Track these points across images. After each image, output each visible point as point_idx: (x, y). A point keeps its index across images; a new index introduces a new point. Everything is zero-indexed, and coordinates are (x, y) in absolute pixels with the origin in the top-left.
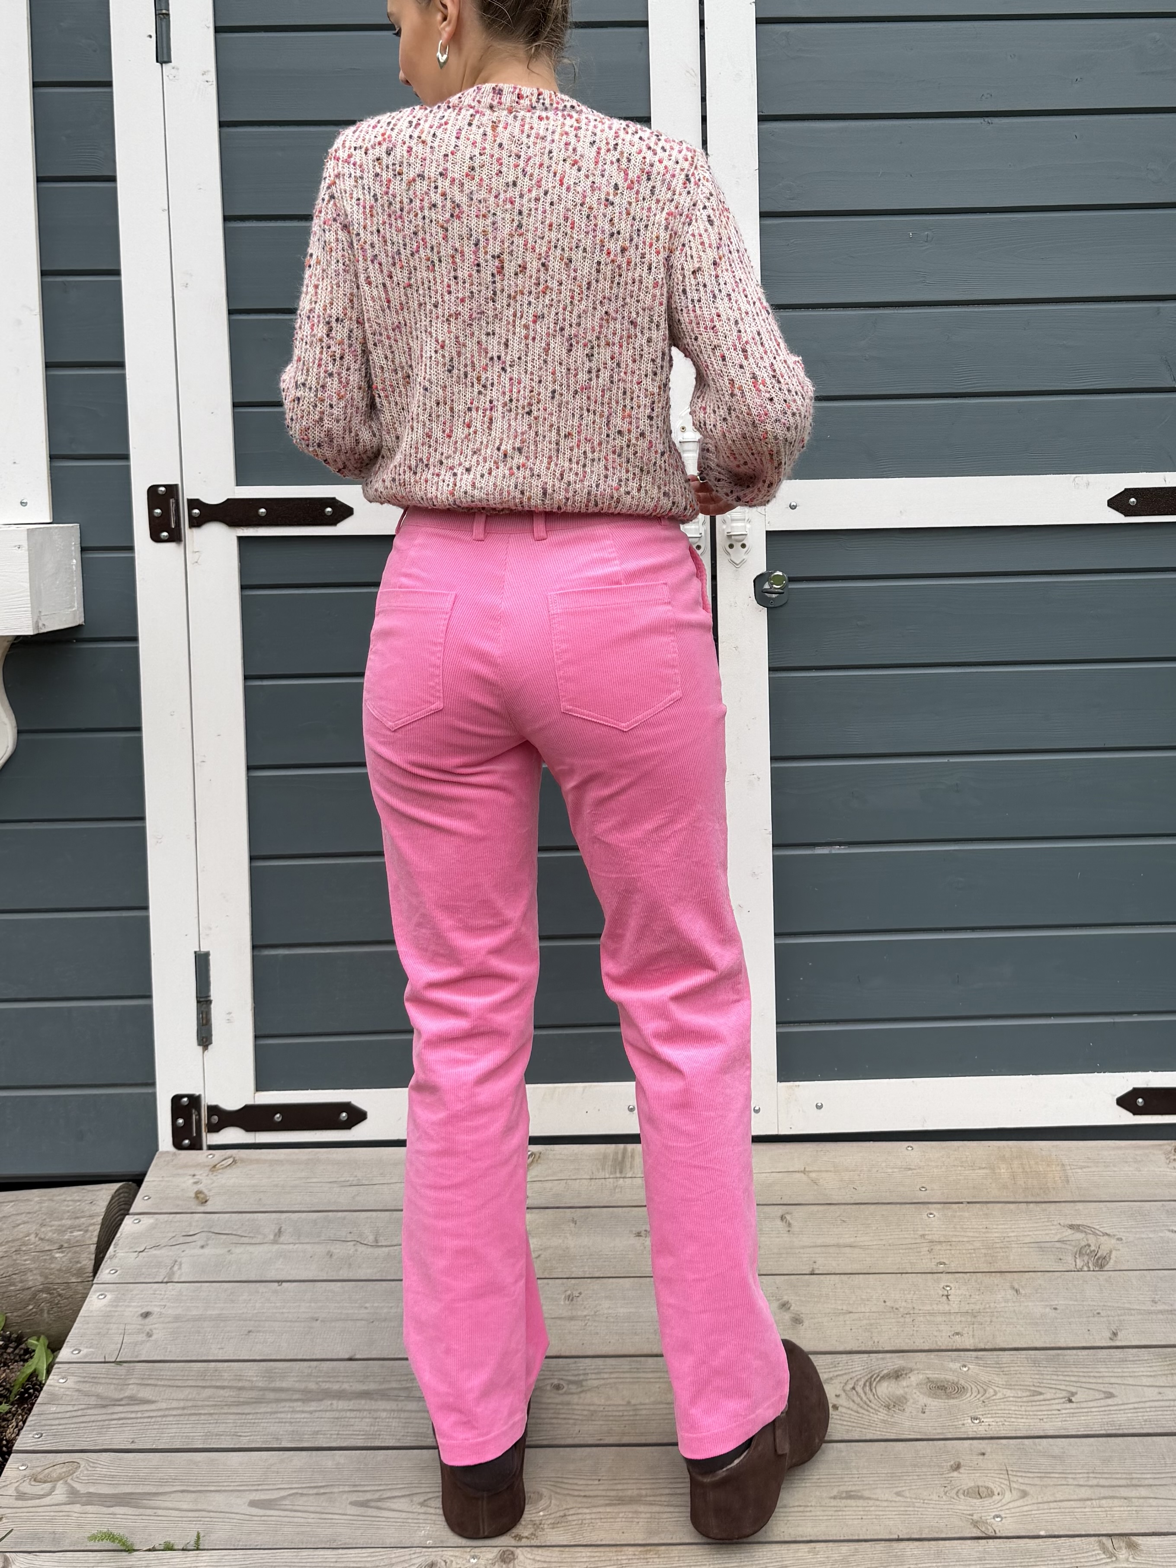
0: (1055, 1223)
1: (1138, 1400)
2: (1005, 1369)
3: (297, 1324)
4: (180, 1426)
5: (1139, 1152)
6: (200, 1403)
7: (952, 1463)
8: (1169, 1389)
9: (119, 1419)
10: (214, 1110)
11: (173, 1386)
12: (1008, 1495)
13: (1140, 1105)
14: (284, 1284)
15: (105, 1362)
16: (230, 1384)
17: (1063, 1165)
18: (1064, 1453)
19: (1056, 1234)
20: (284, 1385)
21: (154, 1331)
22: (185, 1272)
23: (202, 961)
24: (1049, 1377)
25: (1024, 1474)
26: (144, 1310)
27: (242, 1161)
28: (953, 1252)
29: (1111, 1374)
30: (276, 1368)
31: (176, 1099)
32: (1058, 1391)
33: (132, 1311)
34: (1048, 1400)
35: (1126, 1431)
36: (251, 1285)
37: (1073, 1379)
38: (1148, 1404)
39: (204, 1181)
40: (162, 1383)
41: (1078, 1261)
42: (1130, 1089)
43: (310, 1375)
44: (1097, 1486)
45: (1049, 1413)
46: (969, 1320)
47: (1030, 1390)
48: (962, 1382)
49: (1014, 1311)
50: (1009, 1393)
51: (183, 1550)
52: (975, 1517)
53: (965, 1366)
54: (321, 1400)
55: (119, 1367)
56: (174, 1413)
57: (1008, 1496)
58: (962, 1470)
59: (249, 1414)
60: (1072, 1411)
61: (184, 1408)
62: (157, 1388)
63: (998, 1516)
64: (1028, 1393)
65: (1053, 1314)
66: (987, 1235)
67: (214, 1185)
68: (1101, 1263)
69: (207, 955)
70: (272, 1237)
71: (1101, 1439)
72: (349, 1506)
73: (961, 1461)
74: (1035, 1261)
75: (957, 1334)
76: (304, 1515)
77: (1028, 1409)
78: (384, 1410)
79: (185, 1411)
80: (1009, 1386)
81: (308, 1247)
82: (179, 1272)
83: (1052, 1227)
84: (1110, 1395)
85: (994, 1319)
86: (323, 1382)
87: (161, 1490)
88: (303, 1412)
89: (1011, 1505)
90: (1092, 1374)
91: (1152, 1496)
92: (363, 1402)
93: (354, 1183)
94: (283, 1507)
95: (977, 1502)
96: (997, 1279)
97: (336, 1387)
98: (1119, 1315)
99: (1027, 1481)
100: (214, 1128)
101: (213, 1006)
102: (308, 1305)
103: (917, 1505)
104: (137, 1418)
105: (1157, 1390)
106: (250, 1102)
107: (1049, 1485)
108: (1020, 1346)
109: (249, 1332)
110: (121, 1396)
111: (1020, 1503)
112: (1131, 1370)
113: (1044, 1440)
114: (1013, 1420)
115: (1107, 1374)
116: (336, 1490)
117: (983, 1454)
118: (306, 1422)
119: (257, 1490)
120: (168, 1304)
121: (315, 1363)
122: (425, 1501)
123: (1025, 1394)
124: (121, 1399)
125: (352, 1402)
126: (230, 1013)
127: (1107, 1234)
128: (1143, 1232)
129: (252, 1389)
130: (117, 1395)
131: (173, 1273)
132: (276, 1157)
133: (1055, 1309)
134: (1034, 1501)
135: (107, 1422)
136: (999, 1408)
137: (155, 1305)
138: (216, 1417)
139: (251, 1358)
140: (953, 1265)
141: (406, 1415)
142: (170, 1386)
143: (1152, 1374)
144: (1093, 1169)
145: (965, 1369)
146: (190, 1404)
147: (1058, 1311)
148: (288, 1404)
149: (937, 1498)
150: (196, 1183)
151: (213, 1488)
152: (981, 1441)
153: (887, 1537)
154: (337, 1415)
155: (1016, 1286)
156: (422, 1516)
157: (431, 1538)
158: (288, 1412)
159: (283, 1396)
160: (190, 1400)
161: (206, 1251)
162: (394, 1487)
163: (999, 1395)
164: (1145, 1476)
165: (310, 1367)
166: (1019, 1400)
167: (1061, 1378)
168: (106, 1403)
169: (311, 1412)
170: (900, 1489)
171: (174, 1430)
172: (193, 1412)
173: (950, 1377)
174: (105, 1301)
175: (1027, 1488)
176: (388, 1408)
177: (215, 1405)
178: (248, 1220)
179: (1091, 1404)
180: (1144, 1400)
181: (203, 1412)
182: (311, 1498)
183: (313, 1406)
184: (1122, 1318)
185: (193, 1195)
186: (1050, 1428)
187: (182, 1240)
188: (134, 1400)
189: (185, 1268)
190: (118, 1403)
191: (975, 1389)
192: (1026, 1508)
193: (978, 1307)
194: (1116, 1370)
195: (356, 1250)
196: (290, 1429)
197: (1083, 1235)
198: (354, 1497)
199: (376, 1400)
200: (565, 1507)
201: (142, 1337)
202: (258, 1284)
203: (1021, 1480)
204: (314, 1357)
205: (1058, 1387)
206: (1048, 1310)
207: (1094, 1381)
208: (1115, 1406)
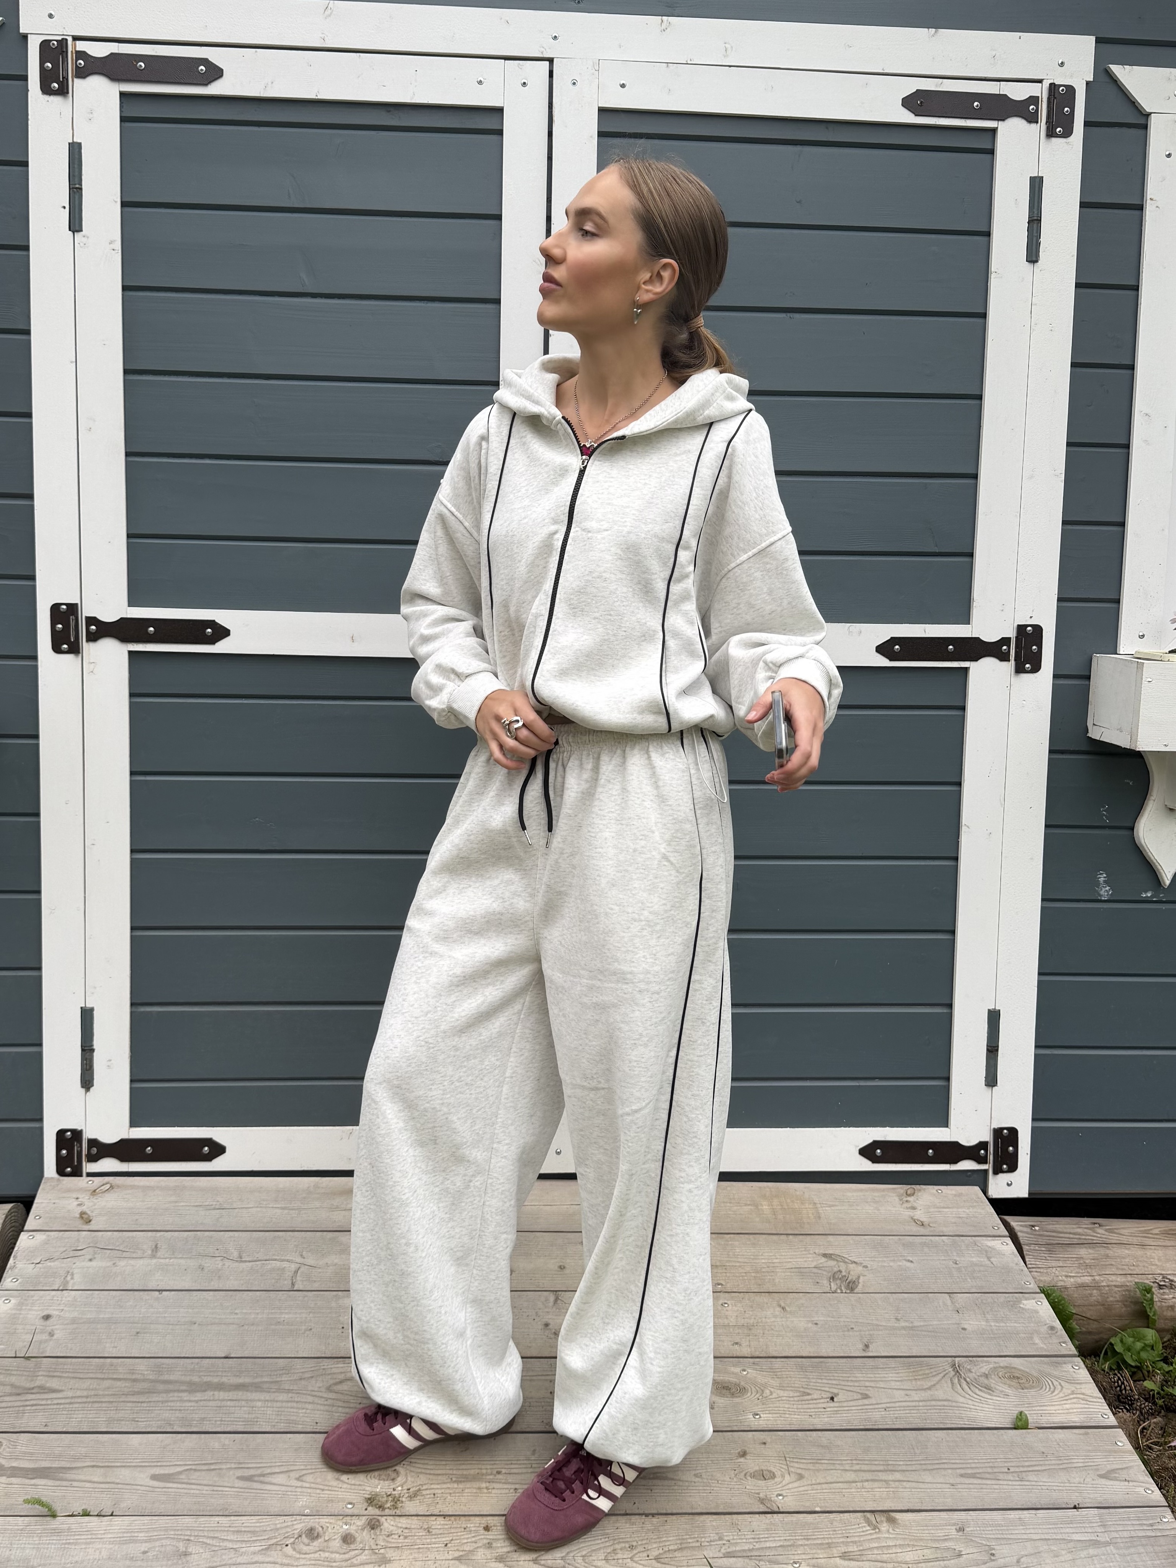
0: (811, 1252)
1: (889, 1401)
2: (778, 1374)
3: (178, 1327)
4: (85, 1412)
5: (876, 1194)
6: (101, 1393)
7: (739, 1450)
8: (914, 1392)
9: (32, 1405)
10: (93, 1143)
11: (76, 1378)
12: (787, 1476)
13: (878, 1155)
14: (164, 1293)
15: (15, 1357)
16: (125, 1377)
17: (815, 1204)
18: (831, 1443)
19: (812, 1261)
20: (172, 1378)
21: (56, 1332)
22: (77, 1281)
23: (87, 1016)
24: (814, 1381)
25: (799, 1461)
26: (45, 1313)
27: (118, 1186)
28: (728, 1274)
29: (866, 1379)
30: (163, 1364)
31: (61, 1134)
32: (823, 1393)
33: (33, 1315)
34: (816, 1399)
35: (880, 1427)
36: (136, 1293)
37: (834, 1382)
38: (897, 1404)
39: (86, 1203)
40: (66, 1375)
41: (832, 1284)
42: (871, 1141)
43: (193, 1370)
44: (859, 1471)
45: (816, 1410)
46: (746, 1332)
47: (800, 1391)
48: (742, 1383)
49: (783, 1325)
50: (781, 1393)
51: (97, 1515)
52: (761, 1495)
53: (744, 1370)
54: (205, 1391)
55: (28, 1362)
56: (79, 1400)
57: (787, 1478)
58: (748, 1457)
59: (144, 1402)
60: (836, 1409)
61: (87, 1397)
62: (63, 1380)
63: (780, 1495)
64: (798, 1394)
65: (815, 1328)
66: (755, 1261)
67: (96, 1207)
68: (851, 1286)
69: (92, 1010)
70: (150, 1252)
71: (860, 1432)
72: (237, 1481)
73: (746, 1449)
74: (797, 1283)
75: (737, 1343)
76: (199, 1487)
77: (800, 1406)
78: (259, 1400)
79: (89, 1400)
80: (782, 1388)
81: (182, 1261)
82: (72, 1281)
83: (810, 1256)
84: (866, 1396)
85: (766, 1332)
86: (205, 1376)
87: (74, 1465)
88: (190, 1401)
89: (790, 1486)
90: (850, 1379)
91: (905, 1479)
92: (240, 1393)
93: (217, 1207)
94: (180, 1481)
95: (762, 1483)
96: (765, 1299)
97: (216, 1380)
98: (869, 1330)
99: (802, 1466)
100: (93, 1159)
101: (95, 1054)
102: (186, 1310)
103: (714, 1485)
104: (48, 1405)
105: (903, 1393)
106: (125, 1136)
107: (820, 1470)
108: (790, 1355)
109: (138, 1333)
110: (32, 1386)
111: (796, 1484)
112: (882, 1376)
113: (814, 1432)
114: (787, 1416)
115: (862, 1379)
116: (224, 1466)
117: (765, 1443)
118: (193, 1410)
119: (157, 1466)
120: (65, 1308)
121: (197, 1360)
122: (300, 1476)
123: (796, 1394)
124: (33, 1388)
125: (231, 1393)
126: (110, 1060)
127: (855, 1262)
128: (885, 1261)
129: (144, 1380)
130: (28, 1385)
131: (67, 1282)
132: (148, 1184)
133: (816, 1324)
134: (809, 1482)
135: (21, 1408)
136: (775, 1405)
137: (54, 1310)
138: (116, 1404)
139: (141, 1356)
140: (728, 1285)
141: (279, 1404)
142: (73, 1378)
143: (899, 1379)
144: (839, 1208)
145: (745, 1373)
146: (93, 1393)
147: (819, 1326)
148: (176, 1394)
149: (729, 1480)
150: (79, 1205)
151: (118, 1464)
152: (762, 1433)
153: (690, 1511)
154: (219, 1404)
155: (783, 1305)
156: (299, 1490)
157: (308, 1508)
158: (177, 1401)
159: (171, 1387)
160: (92, 1390)
161: (94, 1263)
162: (274, 1464)
163: (774, 1395)
164: (898, 1463)
165: (192, 1363)
166: (792, 1399)
167: (824, 1381)
168: (19, 1392)
169: (197, 1402)
170: (698, 1472)
171: (80, 1416)
172: (95, 1400)
173: (733, 1380)
174: (10, 1305)
175: (803, 1472)
176: (263, 1398)
177: (114, 1395)
178: (128, 1237)
179: (852, 1403)
180: (894, 1400)
181: (104, 1400)
182: (204, 1473)
183: (199, 1396)
184: (871, 1332)
185: (78, 1216)
186: (818, 1423)
187: (72, 1254)
188: (43, 1389)
189: (77, 1277)
190: (30, 1391)
191: (753, 1389)
192: (803, 1489)
193: (752, 1321)
194: (869, 1375)
195: (224, 1265)
196: (180, 1415)
197: (835, 1263)
198: (239, 1473)
199: (252, 1391)
200: (419, 1483)
201: (45, 1337)
202: (141, 1293)
203: (796, 1465)
204: (195, 1356)
205: (823, 1389)
206: (810, 1325)
207: (852, 1384)
208: (871, 1405)
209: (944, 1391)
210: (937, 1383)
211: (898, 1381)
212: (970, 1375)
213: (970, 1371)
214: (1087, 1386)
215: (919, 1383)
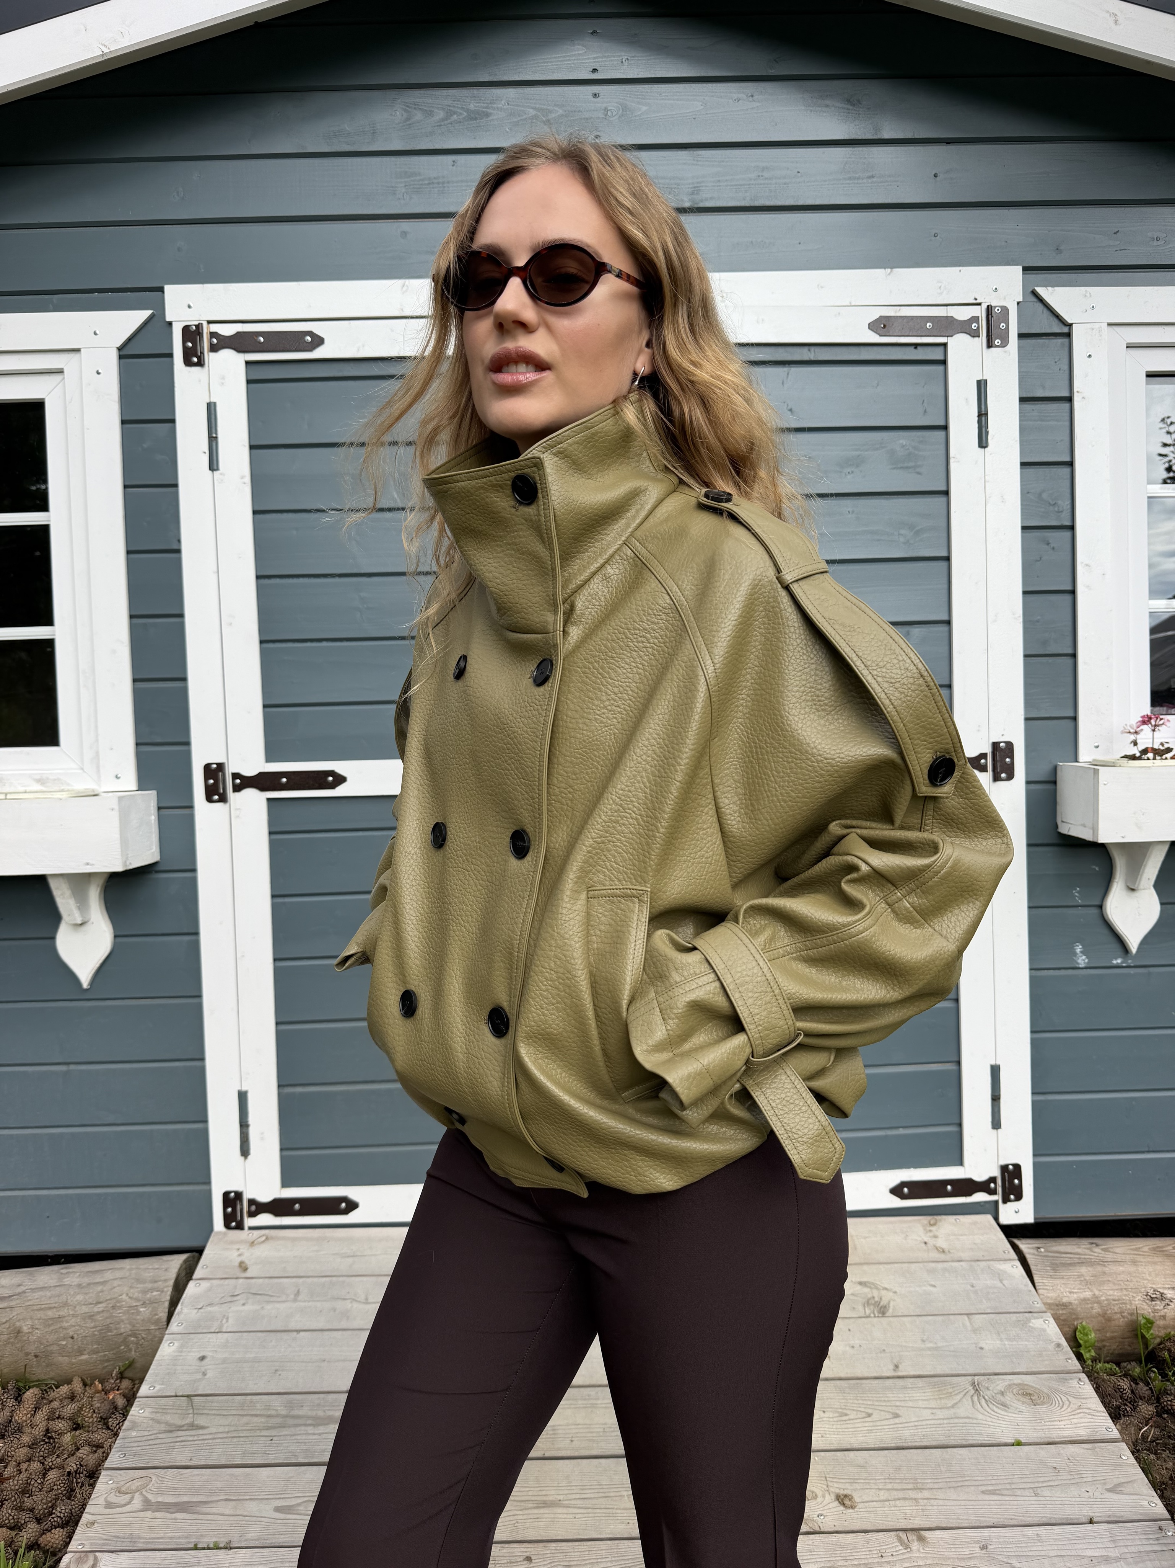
1: (917, 1419)
3: (310, 1364)
5: (905, 1226)
8: (939, 1410)
9: (183, 1441)
10: (252, 1201)
11: (221, 1415)
13: (906, 1193)
14: (301, 1333)
20: (301, 1412)
21: (208, 1371)
22: (230, 1324)
23: (243, 1097)
24: (851, 1401)
25: (838, 1480)
26: (202, 1354)
27: (272, 1238)
29: (896, 1399)
30: (294, 1399)
31: (226, 1194)
32: (859, 1413)
33: (192, 1356)
34: (852, 1420)
35: (911, 1445)
36: (277, 1334)
37: (869, 1403)
38: (924, 1423)
39: (246, 1254)
40: (213, 1412)
41: (866, 1309)
42: (899, 1181)
43: (319, 1405)
47: (838, 1412)
62: (209, 1416)
65: (851, 1351)
67: (252, 1257)
68: (883, 1311)
69: (246, 1093)
70: (293, 1296)
71: (892, 1451)
77: (839, 1427)
81: (319, 1304)
82: (226, 1325)
84: (897, 1416)
88: (314, 1434)
89: (830, 1506)
90: (883, 1399)
93: (351, 1255)
94: (299, 1512)
98: (899, 1352)
99: (840, 1485)
100: (253, 1214)
101: (250, 1128)
102: (318, 1349)
105: (930, 1411)
106: (278, 1196)
108: (830, 1377)
109: (276, 1370)
112: (909, 1395)
113: (851, 1452)
114: (828, 1436)
115: (893, 1399)
119: (281, 1498)
120: (218, 1350)
123: (835, 1415)
124: (184, 1425)
126: (262, 1133)
127: (886, 1289)
128: (912, 1287)
129: (277, 1416)
131: (222, 1325)
132: (297, 1236)
133: (853, 1347)
137: (209, 1351)
139: (277, 1392)
142: (218, 1415)
143: (926, 1398)
148: (303, 1428)
150: (239, 1255)
158: (303, 1434)
159: (300, 1421)
161: (246, 1307)
166: (831, 1420)
167: (861, 1402)
168: (172, 1429)
174: (173, 1348)
177: (251, 1430)
178: (276, 1283)
180: (921, 1419)
184: (901, 1354)
185: (237, 1265)
189: (231, 1321)
194: (900, 1395)
195: (353, 1306)
197: (869, 1290)
201: (199, 1376)
202: (282, 1333)
205: (859, 1409)
206: (848, 1348)
207: (884, 1404)
208: (901, 1423)
209: (965, 1408)
210: (959, 1401)
211: (925, 1400)
212: (988, 1393)
213: (988, 1389)
214: (1091, 1400)
215: (943, 1401)
